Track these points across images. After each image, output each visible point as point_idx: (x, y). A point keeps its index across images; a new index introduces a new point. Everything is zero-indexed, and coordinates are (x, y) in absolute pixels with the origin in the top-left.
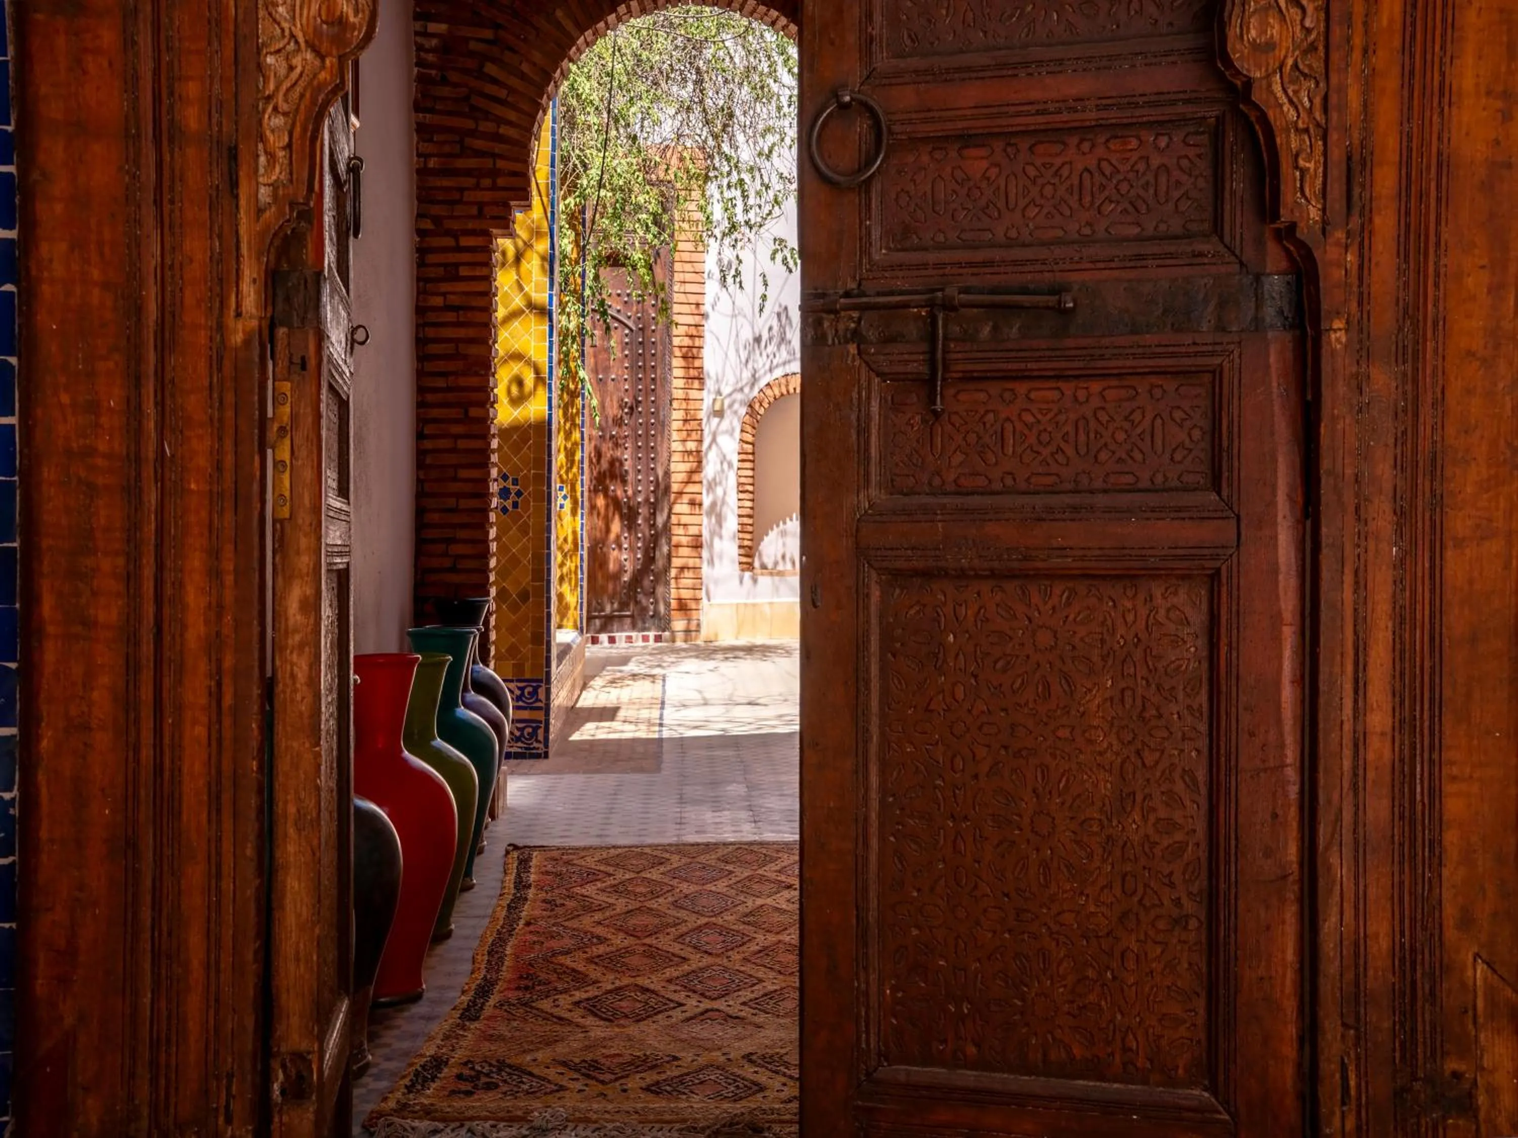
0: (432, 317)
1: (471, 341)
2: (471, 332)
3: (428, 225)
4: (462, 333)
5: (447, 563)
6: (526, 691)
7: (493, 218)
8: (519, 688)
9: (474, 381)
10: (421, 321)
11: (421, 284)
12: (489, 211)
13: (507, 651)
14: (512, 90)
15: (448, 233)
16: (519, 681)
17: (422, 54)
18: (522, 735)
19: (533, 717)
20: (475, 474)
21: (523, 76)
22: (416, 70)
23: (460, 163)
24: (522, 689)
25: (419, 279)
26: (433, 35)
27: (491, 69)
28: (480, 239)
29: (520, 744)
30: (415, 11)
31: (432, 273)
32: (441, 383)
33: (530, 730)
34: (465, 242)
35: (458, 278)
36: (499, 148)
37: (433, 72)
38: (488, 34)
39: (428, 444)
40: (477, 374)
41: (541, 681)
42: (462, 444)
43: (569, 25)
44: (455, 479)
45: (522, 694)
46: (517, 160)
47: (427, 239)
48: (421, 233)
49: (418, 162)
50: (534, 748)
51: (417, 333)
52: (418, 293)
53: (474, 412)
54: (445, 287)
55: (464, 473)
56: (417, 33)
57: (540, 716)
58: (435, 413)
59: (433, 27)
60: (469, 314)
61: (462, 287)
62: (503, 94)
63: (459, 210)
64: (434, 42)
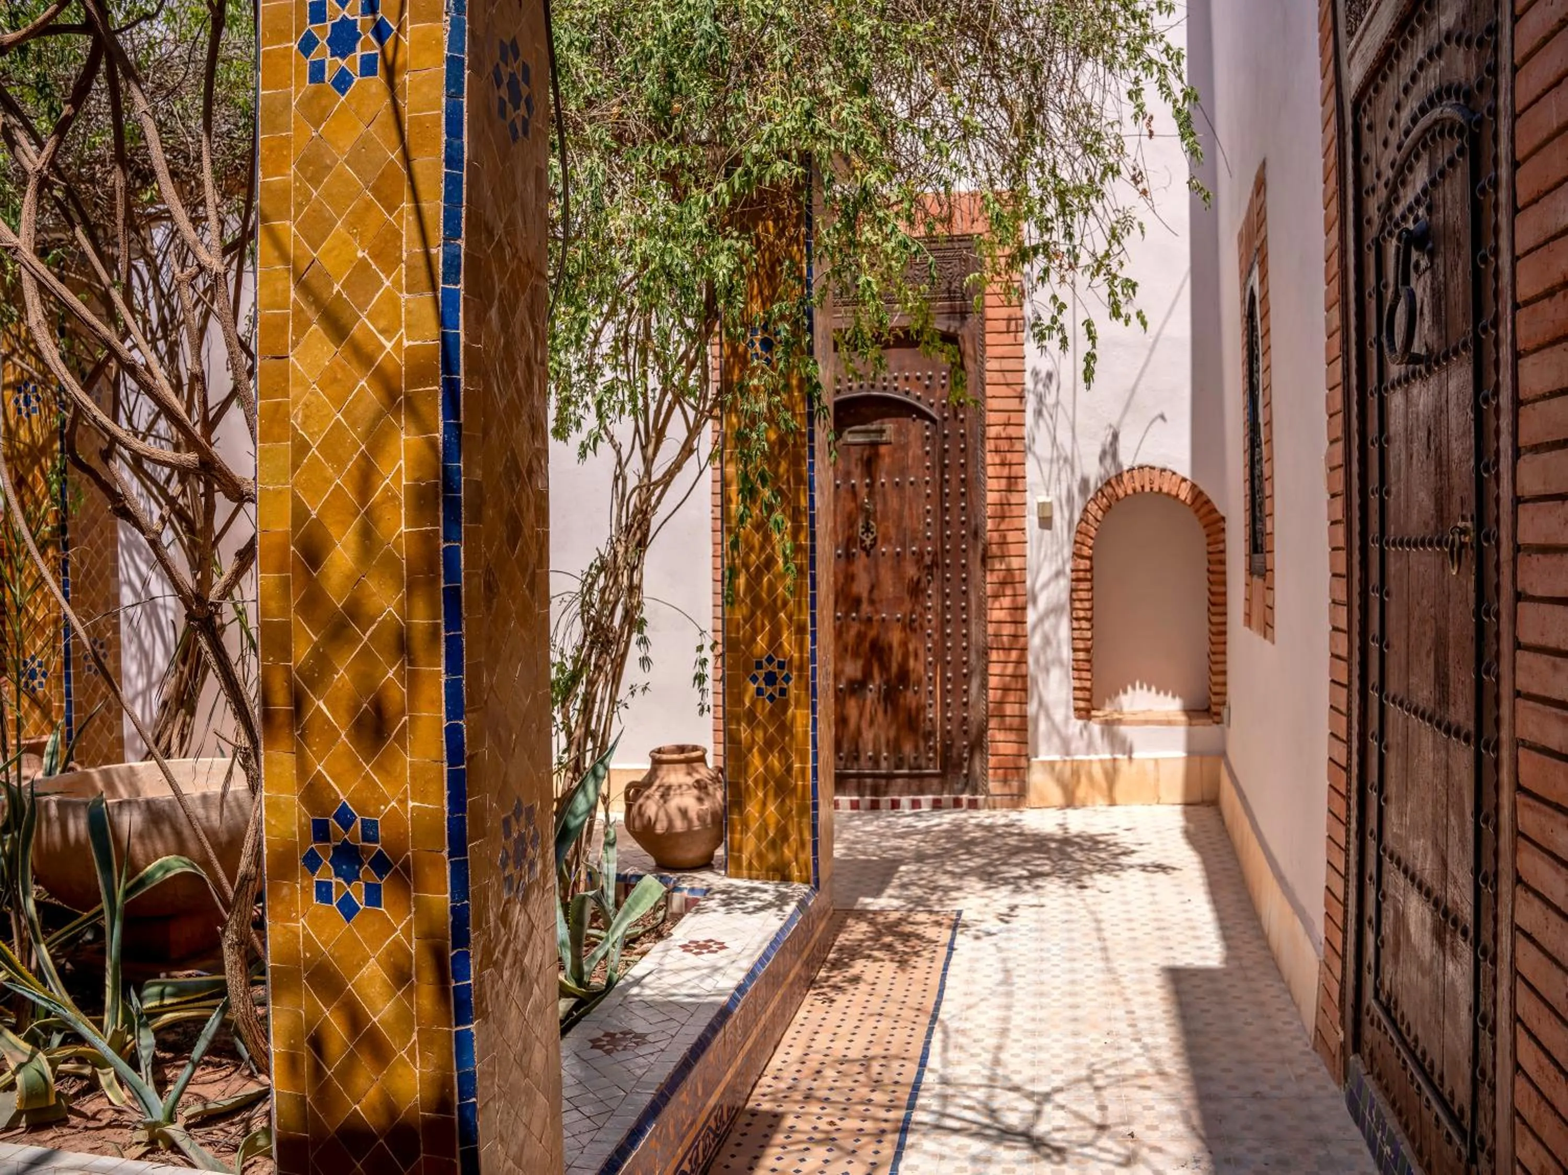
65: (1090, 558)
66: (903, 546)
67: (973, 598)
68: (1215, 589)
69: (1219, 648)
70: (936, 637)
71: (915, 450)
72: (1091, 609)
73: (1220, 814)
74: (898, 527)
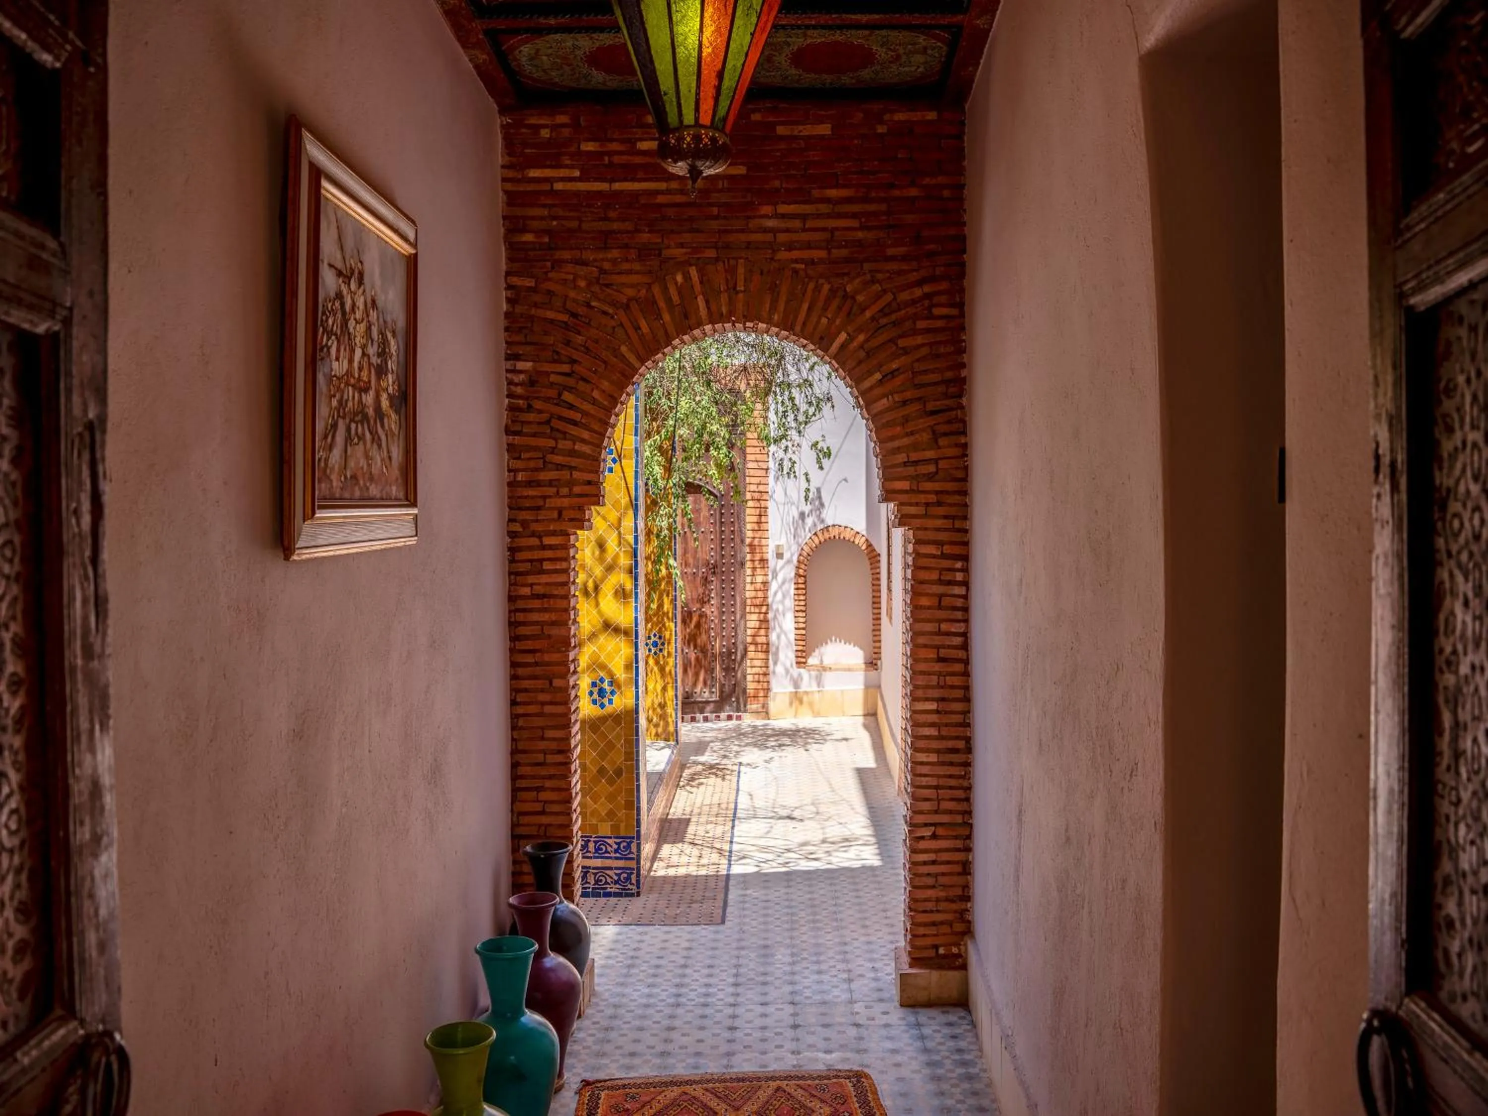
0: (521, 604)
1: (553, 623)
2: (554, 616)
3: (517, 527)
4: (546, 617)
5: (538, 807)
6: (622, 846)
7: (571, 520)
8: (616, 843)
9: (555, 657)
10: (513, 608)
11: (512, 577)
12: (566, 514)
13: (606, 815)
14: (585, 414)
15: (533, 534)
16: (615, 838)
17: (512, 387)
18: (619, 879)
19: (627, 866)
20: (559, 734)
21: (594, 402)
22: (507, 401)
23: (544, 476)
24: (618, 844)
25: (510, 574)
26: (521, 372)
27: (567, 396)
28: (560, 538)
29: (618, 886)
30: (506, 354)
31: (522, 567)
32: (529, 659)
33: (625, 875)
34: (547, 541)
35: (542, 572)
36: (574, 462)
37: (521, 402)
38: (566, 368)
39: (520, 710)
40: (559, 651)
41: (633, 838)
42: (548, 709)
43: (632, 359)
44: (543, 738)
45: (619, 848)
46: (591, 472)
47: (516, 540)
48: (512, 535)
49: (509, 476)
50: (629, 889)
51: (510, 617)
52: (510, 585)
53: (557, 682)
54: (531, 579)
55: (549, 734)
56: (507, 371)
57: (633, 864)
58: (526, 684)
59: (520, 365)
60: (552, 601)
61: (544, 579)
62: (577, 416)
63: (542, 515)
64: (522, 377)
65: (805, 577)
66: (697, 568)
67: (738, 599)
68: (875, 582)
69: (878, 627)
70: (716, 621)
71: (705, 513)
72: (805, 606)
73: (877, 720)
74: (695, 558)
